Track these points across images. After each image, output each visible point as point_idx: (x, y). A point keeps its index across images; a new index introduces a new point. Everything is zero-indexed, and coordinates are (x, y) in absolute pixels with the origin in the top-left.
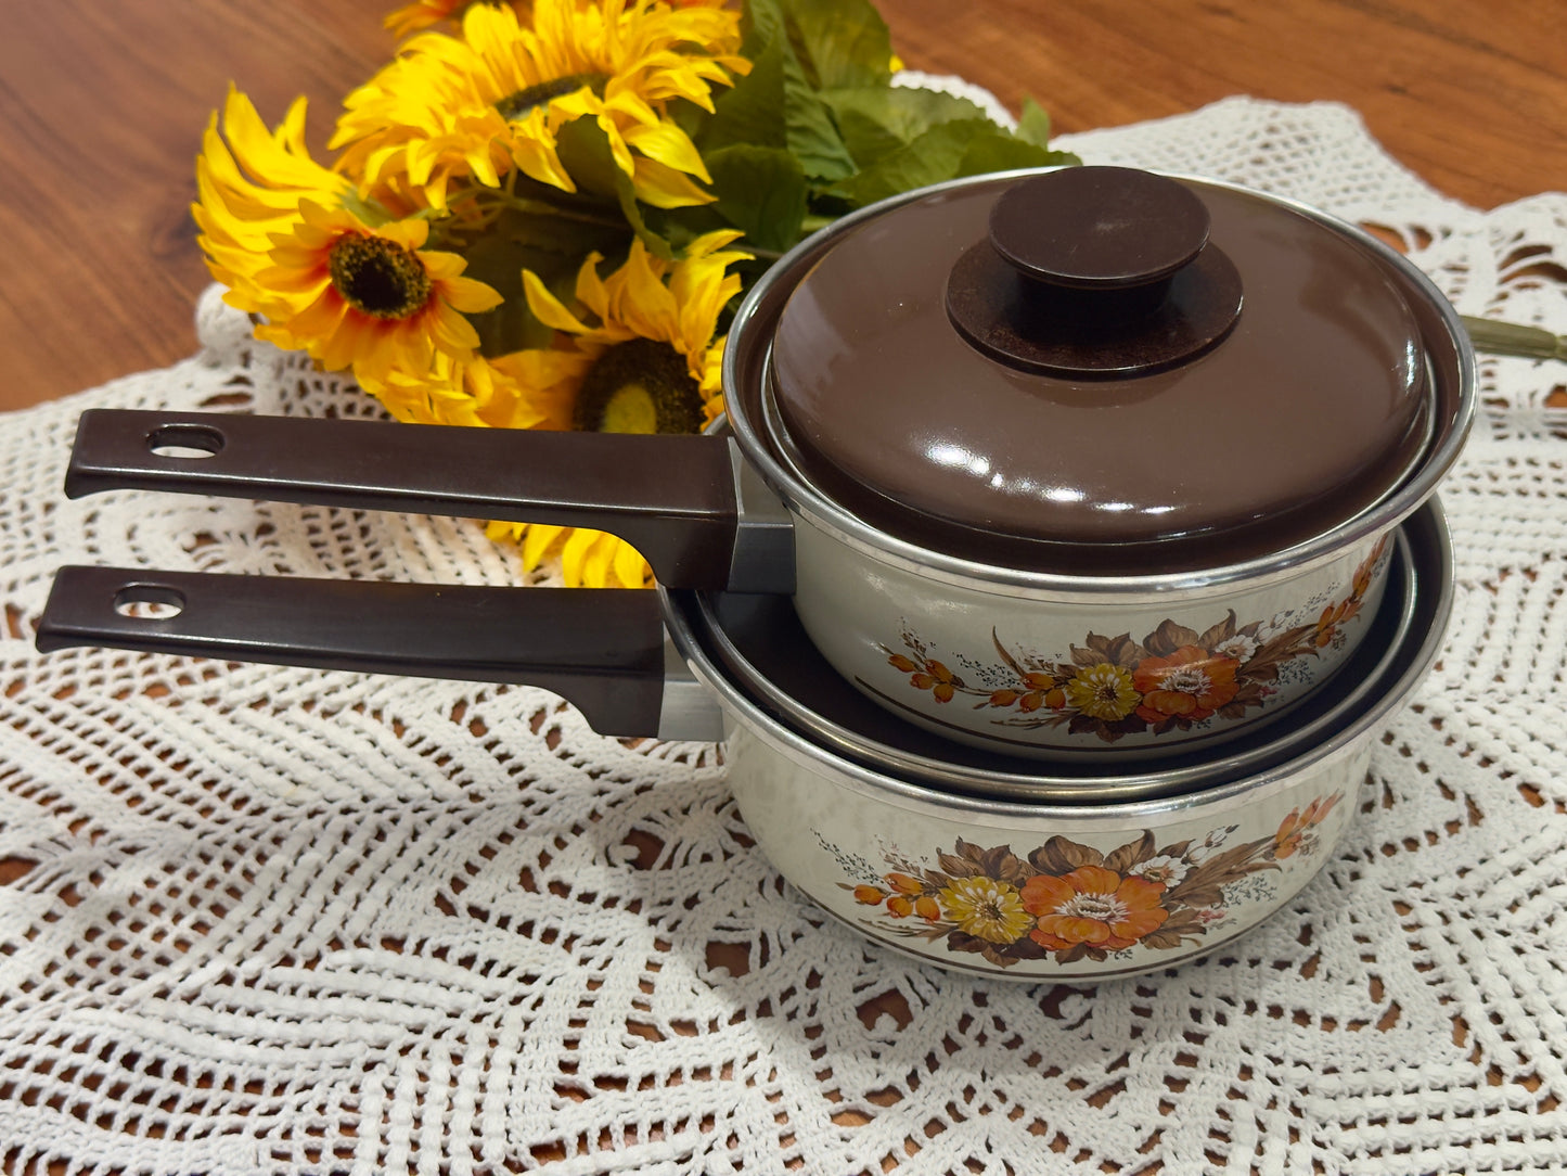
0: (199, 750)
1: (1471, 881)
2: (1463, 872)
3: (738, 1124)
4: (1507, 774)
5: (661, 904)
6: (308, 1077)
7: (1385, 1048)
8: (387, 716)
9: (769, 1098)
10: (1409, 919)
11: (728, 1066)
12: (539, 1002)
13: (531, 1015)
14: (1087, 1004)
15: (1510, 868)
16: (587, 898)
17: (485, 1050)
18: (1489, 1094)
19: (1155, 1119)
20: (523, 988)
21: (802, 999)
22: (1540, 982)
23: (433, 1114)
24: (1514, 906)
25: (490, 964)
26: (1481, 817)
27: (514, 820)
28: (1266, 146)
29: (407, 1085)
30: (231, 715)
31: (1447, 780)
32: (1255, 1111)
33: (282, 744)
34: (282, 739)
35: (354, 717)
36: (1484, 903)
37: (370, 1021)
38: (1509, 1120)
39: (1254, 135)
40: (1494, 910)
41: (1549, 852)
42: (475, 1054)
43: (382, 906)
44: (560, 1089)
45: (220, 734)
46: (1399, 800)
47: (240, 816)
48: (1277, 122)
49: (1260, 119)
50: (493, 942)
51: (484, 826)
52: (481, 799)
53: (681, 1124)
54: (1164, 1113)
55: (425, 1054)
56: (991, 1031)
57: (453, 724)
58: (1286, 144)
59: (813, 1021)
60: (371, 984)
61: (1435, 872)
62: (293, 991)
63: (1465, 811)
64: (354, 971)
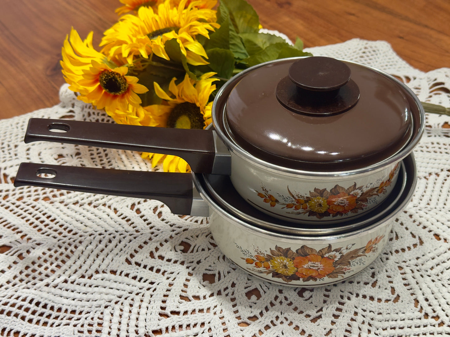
0: (58, 216)
1: (420, 261)
2: (418, 258)
3: (211, 325)
4: (430, 231)
5: (190, 263)
6: (89, 310)
7: (396, 308)
8: (112, 208)
9: (220, 318)
10: (402, 271)
11: (209, 309)
12: (155, 290)
13: (153, 293)
14: (311, 294)
15: (431, 257)
16: (169, 260)
17: (139, 303)
18: (424, 321)
19: (330, 326)
20: (150, 286)
21: (230, 290)
22: (439, 290)
23: (124, 321)
24: (432, 268)
25: (141, 279)
26: (423, 243)
27: (148, 238)
28: (364, 53)
29: (117, 313)
30: (68, 206)
31: (413, 232)
32: (358, 325)
33: (82, 215)
34: (82, 213)
35: (103, 208)
36: (423, 267)
37: (107, 294)
38: (430, 329)
39: (361, 50)
40: (426, 269)
41: (442, 253)
42: (136, 304)
43: (110, 261)
44: (161, 315)
45: (64, 212)
46: (400, 238)
47: (70, 235)
48: (367, 46)
49: (362, 45)
50: (142, 272)
51: (140, 239)
52: (139, 232)
53: (195, 325)
54: (332, 325)
55: (122, 304)
56: (283, 300)
57: (131, 210)
58: (370, 52)
59: (233, 297)
60: (107, 284)
61: (410, 258)
62: (85, 285)
63: (418, 241)
64: (102, 280)
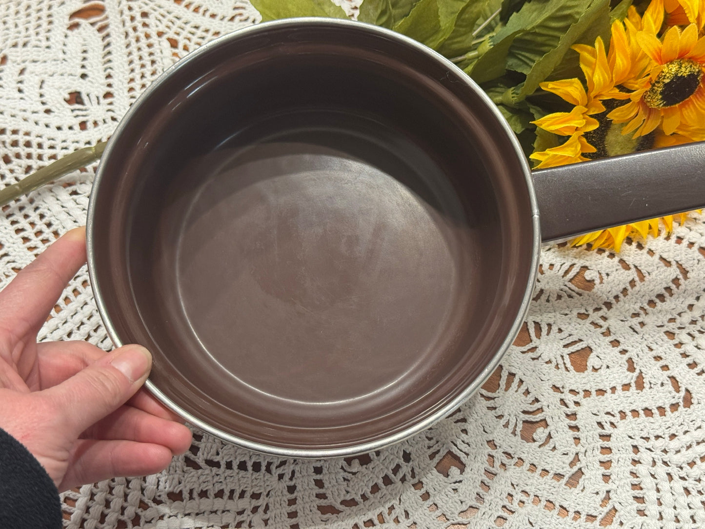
1: (696, 312)
2: (691, 307)
4: (691, 244)
10: (676, 341)
12: (267, 508)
13: (266, 517)
14: (547, 431)
19: (603, 487)
20: (255, 503)
21: (405, 469)
25: (232, 492)
26: (687, 273)
31: (665, 256)
50: (229, 479)
56: (506, 461)
59: (416, 480)
63: (678, 272)
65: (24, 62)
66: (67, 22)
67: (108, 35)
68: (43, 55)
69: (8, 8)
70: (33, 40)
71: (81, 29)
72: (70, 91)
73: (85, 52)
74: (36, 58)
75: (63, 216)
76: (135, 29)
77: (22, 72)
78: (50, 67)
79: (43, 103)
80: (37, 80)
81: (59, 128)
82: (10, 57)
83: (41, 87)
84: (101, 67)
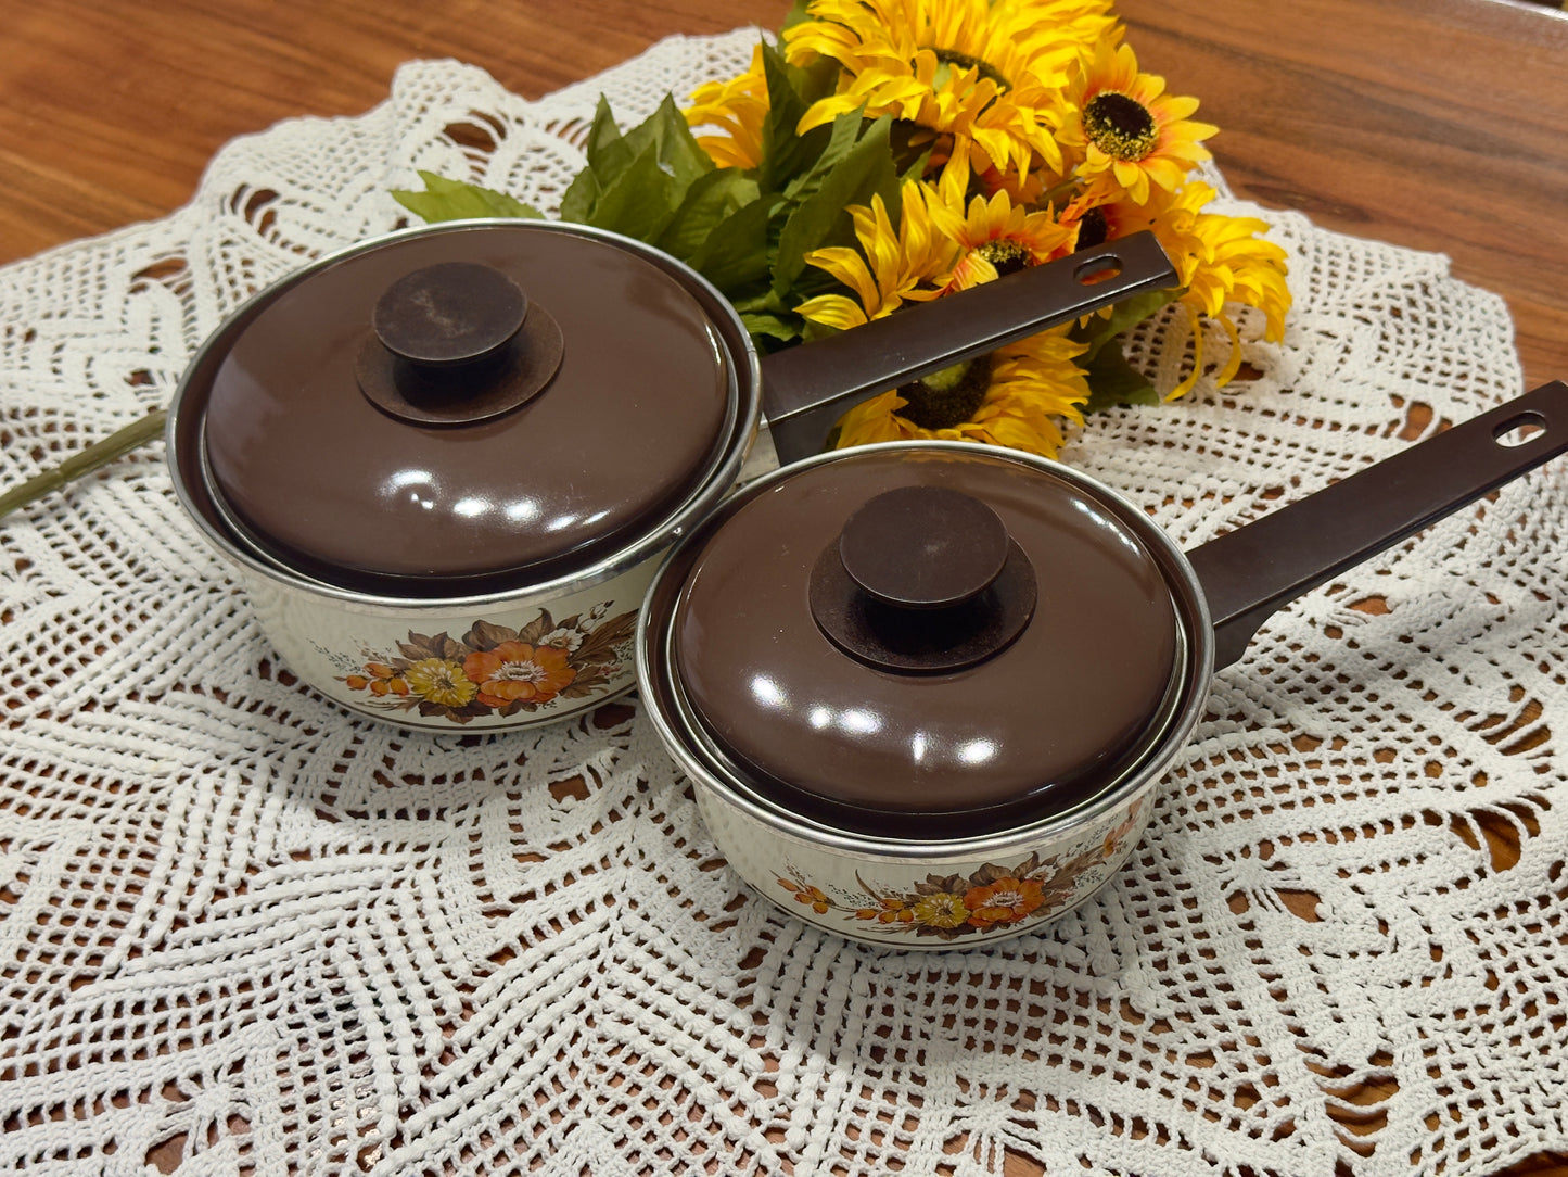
0: (58, 755)
3: (633, 892)
5: (498, 767)
6: (286, 966)
8: (207, 688)
9: (647, 870)
11: (605, 859)
12: (438, 861)
13: (437, 872)
16: (440, 780)
17: (415, 905)
20: (420, 856)
21: (640, 800)
23: (400, 959)
25: (386, 845)
27: (350, 739)
28: (712, 73)
29: (368, 946)
30: (71, 720)
33: (128, 731)
34: (125, 728)
35: (178, 695)
37: (313, 912)
39: (699, 66)
42: (408, 908)
43: (275, 830)
44: (488, 914)
45: (69, 738)
47: (121, 797)
48: (713, 51)
49: (700, 52)
50: (381, 830)
51: (329, 750)
52: (316, 732)
53: (590, 908)
55: (368, 921)
57: (264, 681)
58: (727, 68)
59: (655, 812)
60: (298, 887)
62: (239, 913)
64: (279, 883)
65: (62, 336)
66: (128, 284)
67: (191, 297)
68: (90, 326)
69: (36, 272)
70: (76, 309)
71: (149, 293)
72: (133, 369)
73: (155, 320)
74: (80, 331)
75: (125, 520)
76: (232, 283)
77: (59, 348)
78: (103, 341)
79: (91, 386)
80: (82, 358)
81: (116, 414)
82: (40, 332)
83: (88, 365)
84: (180, 338)
